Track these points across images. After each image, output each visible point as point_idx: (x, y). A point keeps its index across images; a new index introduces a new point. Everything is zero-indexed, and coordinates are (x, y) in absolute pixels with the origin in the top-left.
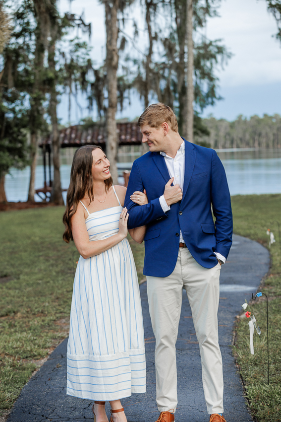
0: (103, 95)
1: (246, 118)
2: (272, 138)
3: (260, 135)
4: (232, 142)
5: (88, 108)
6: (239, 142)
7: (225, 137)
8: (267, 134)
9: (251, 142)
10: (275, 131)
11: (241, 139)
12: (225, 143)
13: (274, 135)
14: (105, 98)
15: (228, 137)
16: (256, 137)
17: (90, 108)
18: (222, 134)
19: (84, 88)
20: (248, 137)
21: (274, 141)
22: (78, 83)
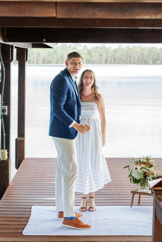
1: (123, 48)
2: (137, 59)
3: (130, 57)
4: (115, 60)
6: (119, 60)
7: (111, 57)
8: (134, 56)
9: (125, 61)
10: (139, 55)
11: (120, 59)
13: (138, 57)
15: (113, 57)
16: (128, 58)
18: (109, 55)
20: (124, 58)
21: (138, 60)
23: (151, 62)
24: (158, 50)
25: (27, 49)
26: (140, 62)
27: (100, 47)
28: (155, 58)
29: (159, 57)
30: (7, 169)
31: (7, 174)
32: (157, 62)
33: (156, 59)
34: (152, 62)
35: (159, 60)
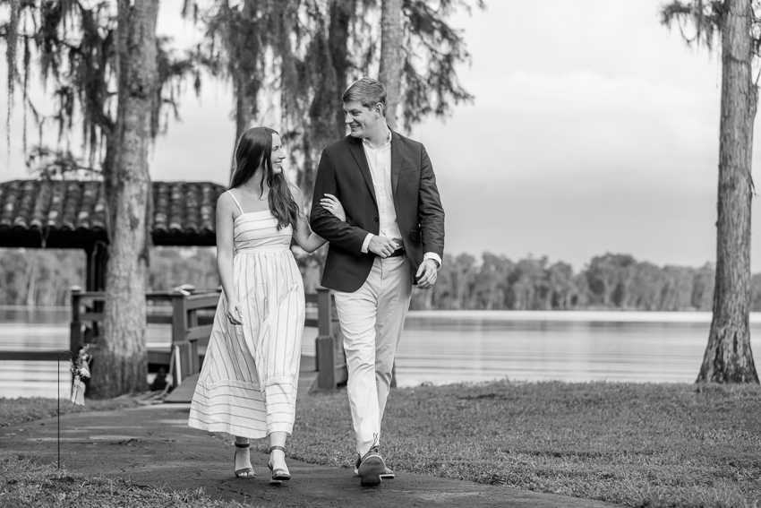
0: (105, 85)
5: (59, 117)
14: (111, 94)
17: (63, 118)
19: (49, 62)
22: (32, 44)
23: (428, 303)
24: (454, 261)
28: (442, 288)
29: (455, 287)
32: (447, 301)
33: (446, 294)
34: (433, 302)
35: (455, 297)
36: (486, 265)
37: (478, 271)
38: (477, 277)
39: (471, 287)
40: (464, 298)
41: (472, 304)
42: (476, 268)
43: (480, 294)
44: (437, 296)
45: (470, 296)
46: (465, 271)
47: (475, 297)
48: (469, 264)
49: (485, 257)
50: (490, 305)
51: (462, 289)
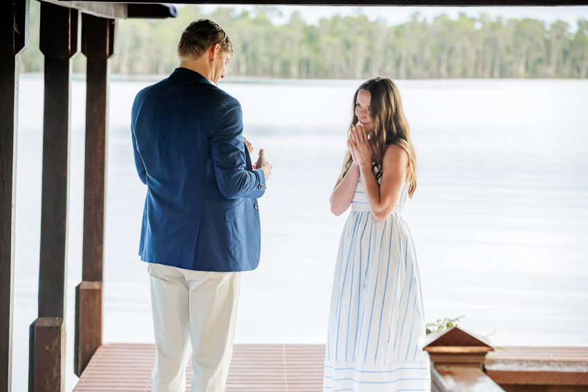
1: (425, 21)
2: (473, 57)
3: (451, 52)
6: (411, 63)
7: (385, 52)
8: (464, 50)
9: (434, 65)
10: (480, 46)
11: (415, 59)
12: (385, 65)
13: (478, 52)
15: (390, 53)
16: (444, 56)
18: (379, 46)
20: (428, 54)
21: (476, 64)
23: (521, 69)
24: (548, 27)
25: (113, 20)
26: (483, 69)
27: (347, 18)
28: (536, 55)
29: (548, 53)
30: (57, 362)
31: (55, 375)
32: (542, 68)
33: (540, 61)
35: (548, 63)
36: (580, 32)
37: (572, 38)
38: (571, 43)
39: (565, 53)
40: (558, 63)
41: (566, 70)
42: (569, 34)
43: (574, 61)
44: (531, 63)
45: (564, 62)
46: (559, 37)
47: (569, 62)
48: (563, 30)
49: (580, 23)
50: (583, 72)
51: (556, 55)
